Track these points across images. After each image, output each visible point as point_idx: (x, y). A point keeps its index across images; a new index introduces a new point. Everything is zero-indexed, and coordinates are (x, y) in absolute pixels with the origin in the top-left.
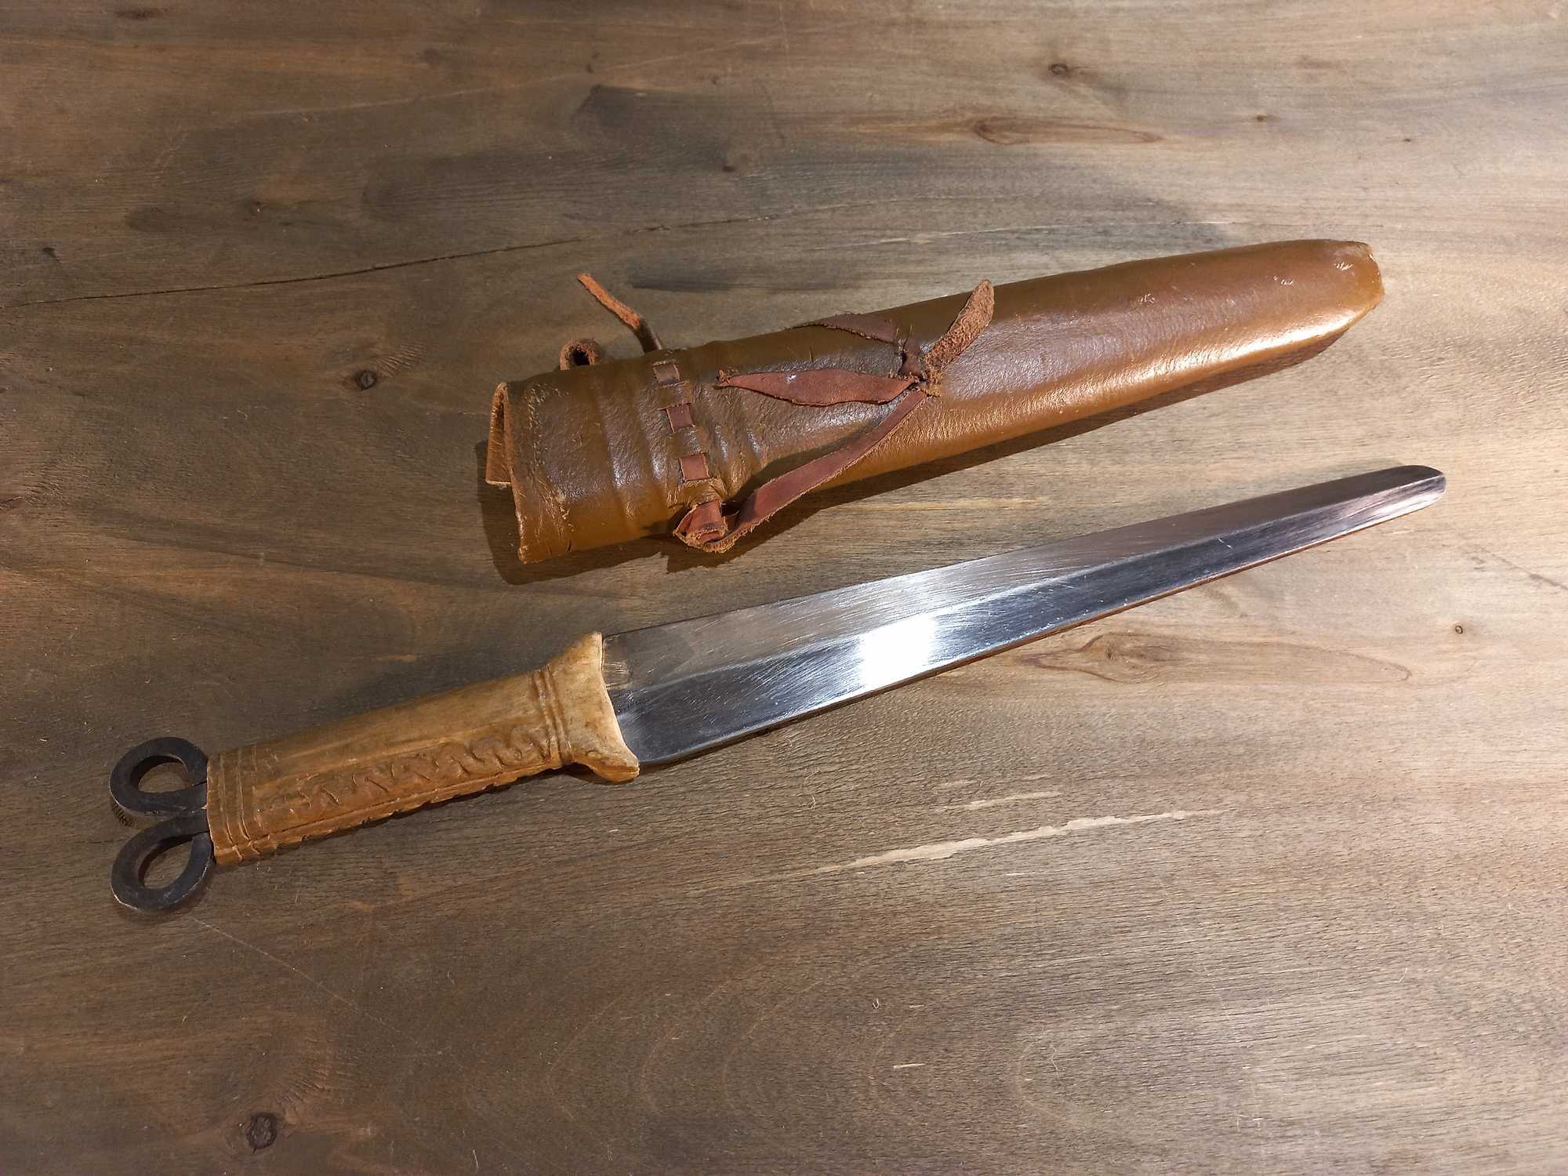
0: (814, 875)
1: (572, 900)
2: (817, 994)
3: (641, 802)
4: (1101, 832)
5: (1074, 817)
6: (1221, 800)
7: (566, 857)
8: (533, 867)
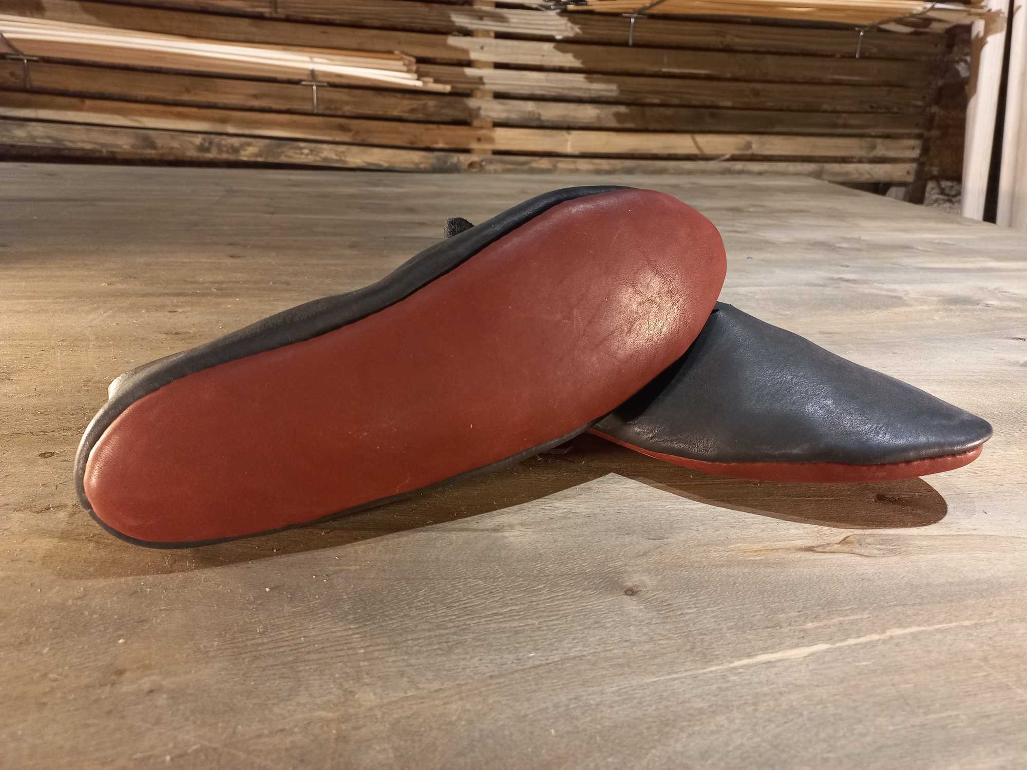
0: (704, 673)
1: (508, 700)
2: (739, 752)
3: (549, 637)
4: (914, 636)
5: (888, 628)
6: (991, 614)
7: (496, 673)
8: (470, 681)
